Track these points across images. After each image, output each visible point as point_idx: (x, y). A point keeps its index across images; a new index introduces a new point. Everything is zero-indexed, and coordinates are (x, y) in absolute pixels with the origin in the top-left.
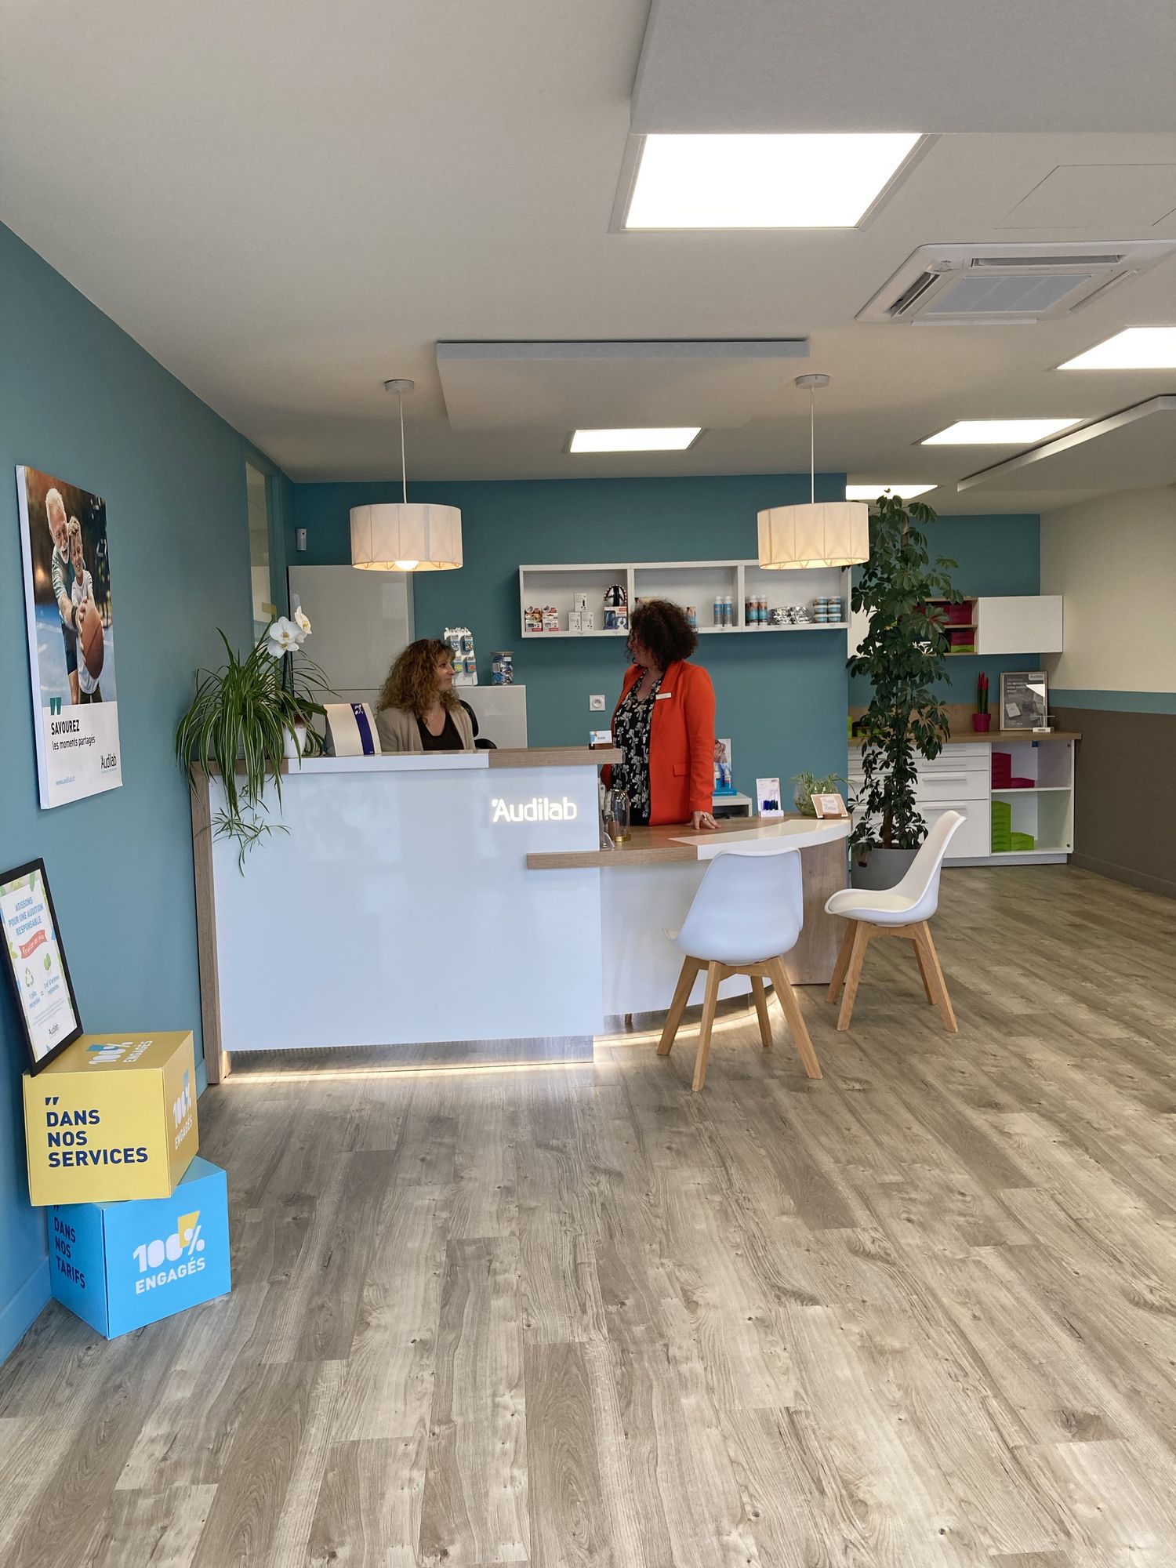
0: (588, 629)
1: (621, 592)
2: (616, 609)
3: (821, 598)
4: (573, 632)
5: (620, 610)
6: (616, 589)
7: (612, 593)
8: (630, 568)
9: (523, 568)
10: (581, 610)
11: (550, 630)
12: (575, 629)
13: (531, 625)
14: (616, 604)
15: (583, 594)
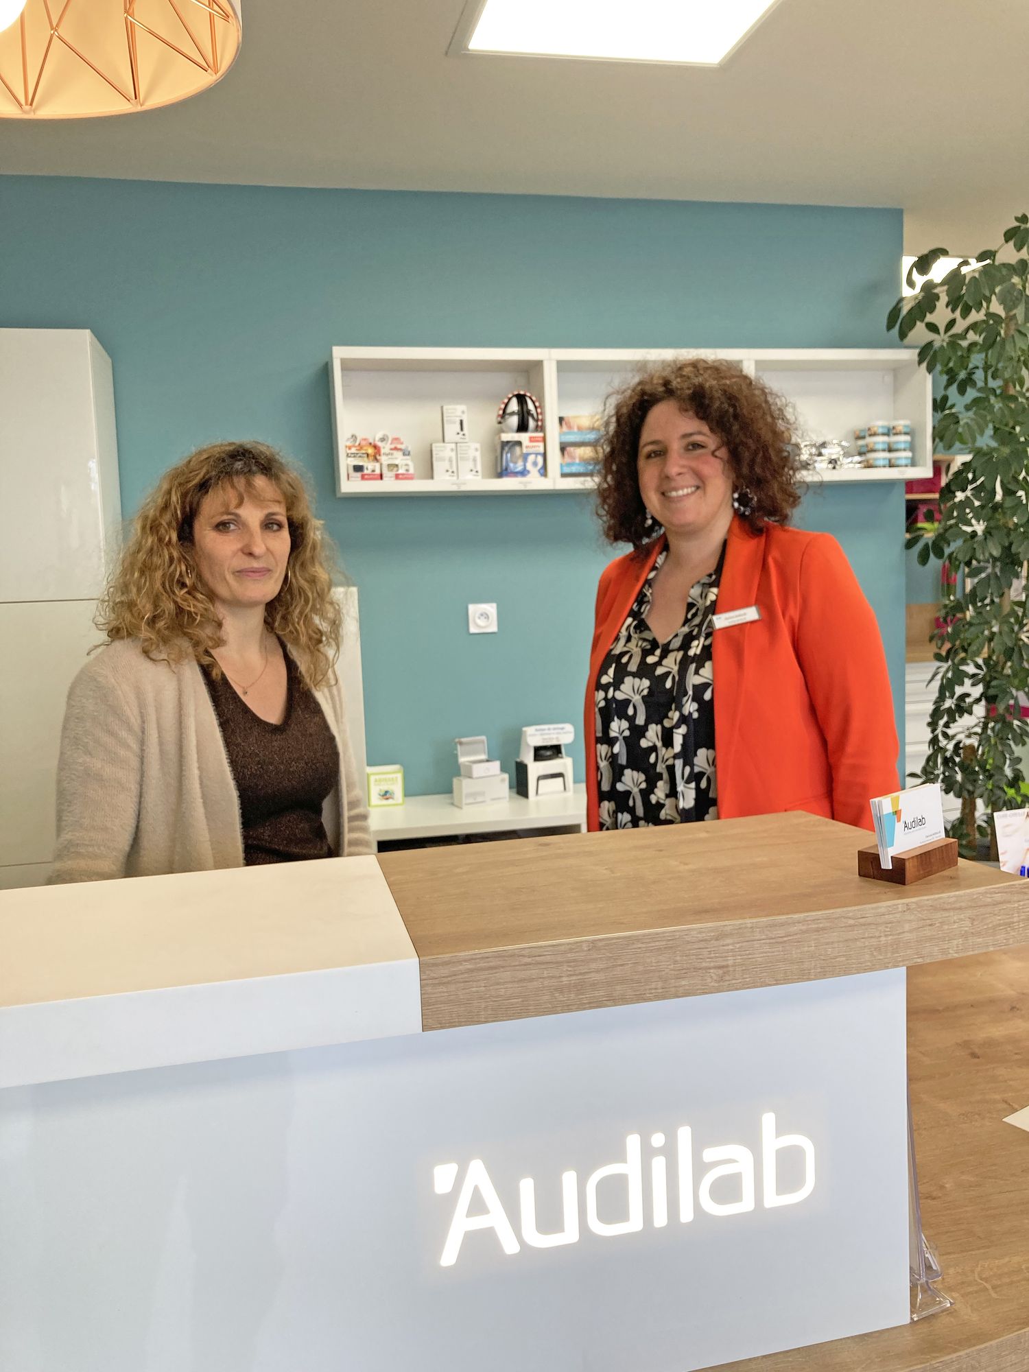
0: (470, 476)
1: (531, 406)
2: (524, 437)
3: (879, 424)
4: (442, 483)
5: (532, 440)
6: (521, 399)
7: (514, 406)
8: (550, 357)
9: (340, 353)
10: (458, 438)
11: (397, 477)
12: (447, 477)
13: (358, 469)
14: (522, 427)
15: (462, 407)
